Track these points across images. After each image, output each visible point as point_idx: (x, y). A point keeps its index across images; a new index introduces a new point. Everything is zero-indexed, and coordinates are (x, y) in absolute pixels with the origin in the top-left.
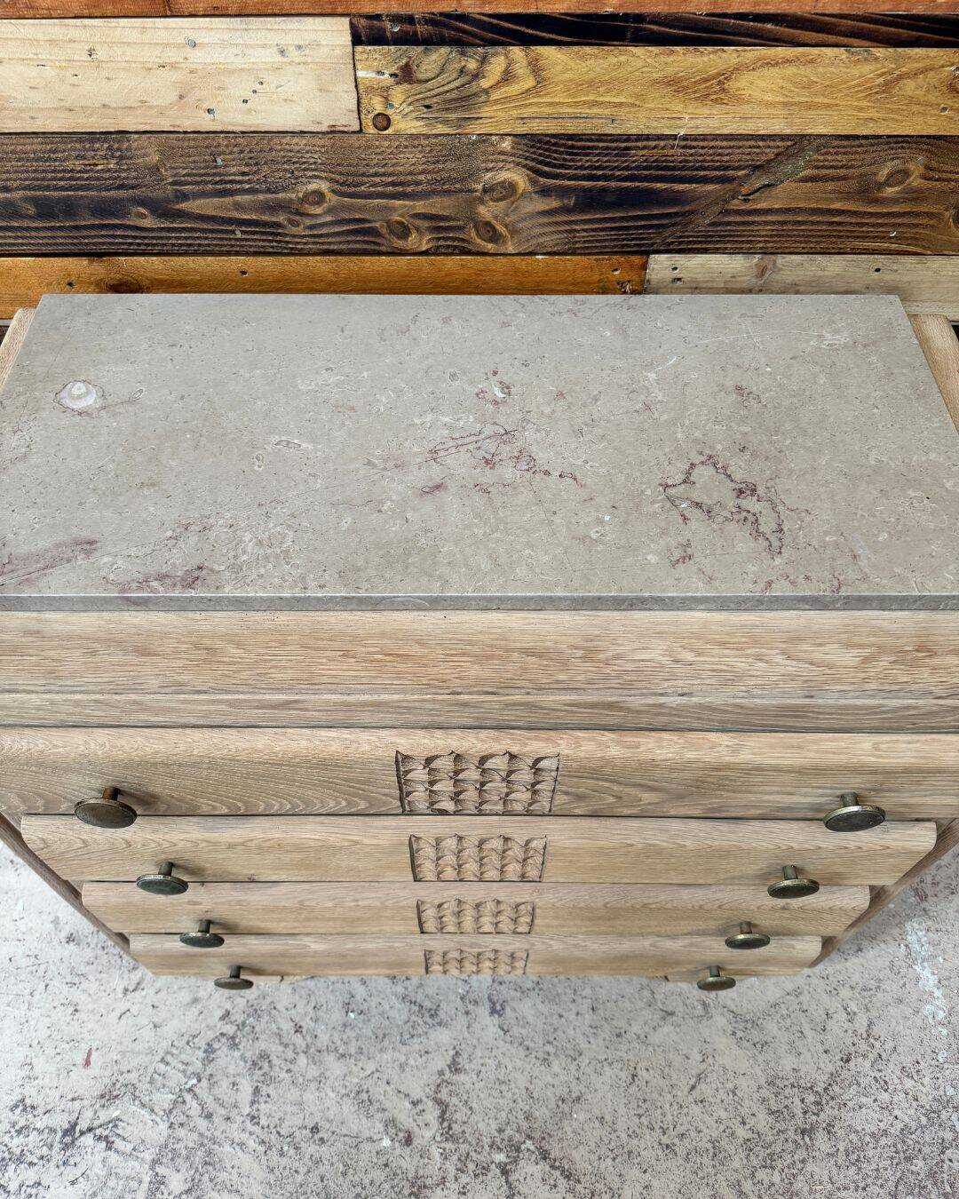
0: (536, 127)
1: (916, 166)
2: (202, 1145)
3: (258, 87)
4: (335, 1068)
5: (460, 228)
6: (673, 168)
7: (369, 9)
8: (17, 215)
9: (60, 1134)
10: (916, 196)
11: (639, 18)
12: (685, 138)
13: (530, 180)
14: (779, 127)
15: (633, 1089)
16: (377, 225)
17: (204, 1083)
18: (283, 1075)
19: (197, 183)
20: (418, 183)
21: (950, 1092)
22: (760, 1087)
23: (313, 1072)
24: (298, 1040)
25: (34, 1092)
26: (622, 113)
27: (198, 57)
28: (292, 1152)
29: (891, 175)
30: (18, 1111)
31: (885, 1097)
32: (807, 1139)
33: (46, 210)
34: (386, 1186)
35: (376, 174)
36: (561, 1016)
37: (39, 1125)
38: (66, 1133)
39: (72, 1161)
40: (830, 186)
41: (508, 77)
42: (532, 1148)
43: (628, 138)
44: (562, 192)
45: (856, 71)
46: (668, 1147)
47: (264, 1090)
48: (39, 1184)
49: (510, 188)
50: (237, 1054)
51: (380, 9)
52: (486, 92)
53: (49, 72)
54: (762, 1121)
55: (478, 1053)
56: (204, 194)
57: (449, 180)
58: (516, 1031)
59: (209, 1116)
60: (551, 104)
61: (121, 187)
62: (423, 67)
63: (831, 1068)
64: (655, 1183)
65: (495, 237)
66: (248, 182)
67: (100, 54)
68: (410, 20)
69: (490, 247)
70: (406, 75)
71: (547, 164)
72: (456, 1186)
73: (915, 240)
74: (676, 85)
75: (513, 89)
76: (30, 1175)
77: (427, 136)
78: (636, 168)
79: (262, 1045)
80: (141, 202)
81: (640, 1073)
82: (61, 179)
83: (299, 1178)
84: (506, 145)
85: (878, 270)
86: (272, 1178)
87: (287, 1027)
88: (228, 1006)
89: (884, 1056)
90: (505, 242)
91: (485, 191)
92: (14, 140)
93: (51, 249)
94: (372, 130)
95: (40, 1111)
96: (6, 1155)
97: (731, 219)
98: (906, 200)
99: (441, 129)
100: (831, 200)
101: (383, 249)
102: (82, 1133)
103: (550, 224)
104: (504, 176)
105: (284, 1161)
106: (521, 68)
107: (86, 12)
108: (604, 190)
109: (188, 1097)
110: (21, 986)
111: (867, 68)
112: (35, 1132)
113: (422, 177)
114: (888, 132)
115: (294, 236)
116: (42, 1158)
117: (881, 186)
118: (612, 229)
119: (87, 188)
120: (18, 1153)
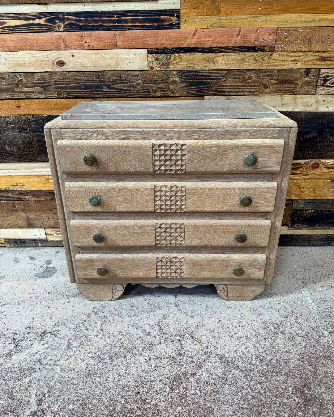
0: (180, 69)
1: (253, 76)
2: (84, 335)
3: (130, 62)
4: (127, 319)
5: (166, 91)
6: (207, 77)
7: (151, 47)
8: (81, 88)
9: (40, 334)
10: (254, 82)
11: (197, 48)
12: (208, 70)
13: (180, 79)
14: (225, 68)
15: (220, 323)
16: (150, 90)
17: (86, 322)
18: (111, 320)
19: (116, 81)
20: (158, 81)
21: (320, 325)
22: (259, 323)
23: (120, 319)
24: (116, 313)
25: (33, 325)
26: (196, 66)
27: (121, 56)
28: (113, 337)
29: (248, 77)
30: (28, 329)
31: (299, 326)
32: (276, 335)
33: (86, 87)
34: (142, 345)
35: (151, 79)
36: (196, 308)
37: (34, 332)
38: (42, 333)
39: (43, 340)
40: (237, 80)
41: (175, 59)
42: (188, 336)
43: (197, 71)
44: (186, 82)
45: (237, 57)
46: (231, 336)
47: (105, 324)
48: (32, 345)
49: (176, 81)
50: (97, 316)
51: (153, 47)
52: (171, 62)
53: (94, 59)
54: (261, 331)
55: (171, 315)
56: (117, 84)
57: (164, 80)
58: (183, 310)
59: (87, 329)
60: (183, 64)
61: (102, 82)
62: (160, 58)
63: (281, 319)
64: (227, 345)
65: (173, 93)
66: (126, 81)
67: (103, 56)
68: (158, 49)
69: (172, 95)
70: (157, 59)
71: (183, 76)
72: (164, 344)
73: (257, 92)
74: (206, 60)
75: (176, 61)
76: (30, 343)
77: (160, 71)
78: (200, 77)
79: (105, 314)
80: (105, 85)
81: (221, 320)
82: (91, 80)
83: (114, 343)
84: (175, 72)
85: (251, 99)
86: (106, 343)
87: (113, 310)
88: (95, 306)
89: (298, 317)
90: (175, 94)
91: (171, 82)
92: (84, 73)
93: (85, 96)
94: (150, 70)
95: (35, 328)
96: (23, 338)
97: (220, 88)
98: (253, 83)
99: (163, 69)
100: (238, 83)
101: (151, 96)
102: (47, 333)
103: (184, 89)
104: (175, 79)
105: (109, 340)
106: (177, 57)
107: (102, 48)
108: (194, 82)
109: (81, 325)
110: (33, 302)
111: (239, 56)
112: (33, 333)
113: (159, 79)
114: (246, 68)
115: (134, 93)
116: (34, 339)
117: (247, 80)
118: (196, 90)
119: (95, 82)
120: (27, 338)
